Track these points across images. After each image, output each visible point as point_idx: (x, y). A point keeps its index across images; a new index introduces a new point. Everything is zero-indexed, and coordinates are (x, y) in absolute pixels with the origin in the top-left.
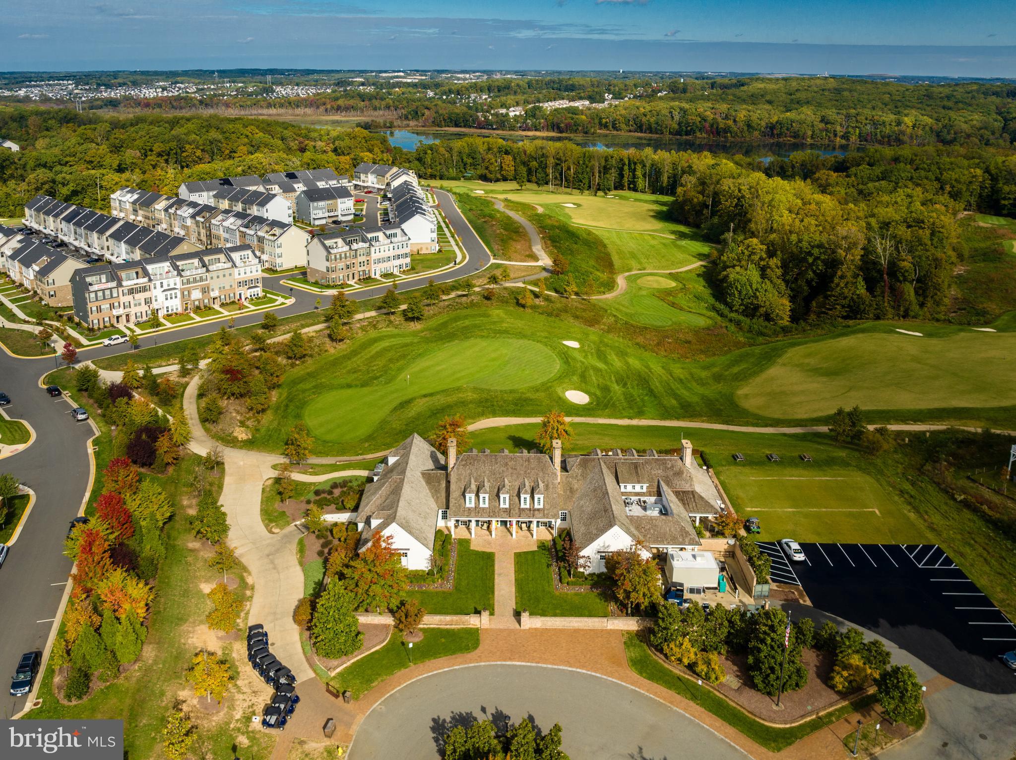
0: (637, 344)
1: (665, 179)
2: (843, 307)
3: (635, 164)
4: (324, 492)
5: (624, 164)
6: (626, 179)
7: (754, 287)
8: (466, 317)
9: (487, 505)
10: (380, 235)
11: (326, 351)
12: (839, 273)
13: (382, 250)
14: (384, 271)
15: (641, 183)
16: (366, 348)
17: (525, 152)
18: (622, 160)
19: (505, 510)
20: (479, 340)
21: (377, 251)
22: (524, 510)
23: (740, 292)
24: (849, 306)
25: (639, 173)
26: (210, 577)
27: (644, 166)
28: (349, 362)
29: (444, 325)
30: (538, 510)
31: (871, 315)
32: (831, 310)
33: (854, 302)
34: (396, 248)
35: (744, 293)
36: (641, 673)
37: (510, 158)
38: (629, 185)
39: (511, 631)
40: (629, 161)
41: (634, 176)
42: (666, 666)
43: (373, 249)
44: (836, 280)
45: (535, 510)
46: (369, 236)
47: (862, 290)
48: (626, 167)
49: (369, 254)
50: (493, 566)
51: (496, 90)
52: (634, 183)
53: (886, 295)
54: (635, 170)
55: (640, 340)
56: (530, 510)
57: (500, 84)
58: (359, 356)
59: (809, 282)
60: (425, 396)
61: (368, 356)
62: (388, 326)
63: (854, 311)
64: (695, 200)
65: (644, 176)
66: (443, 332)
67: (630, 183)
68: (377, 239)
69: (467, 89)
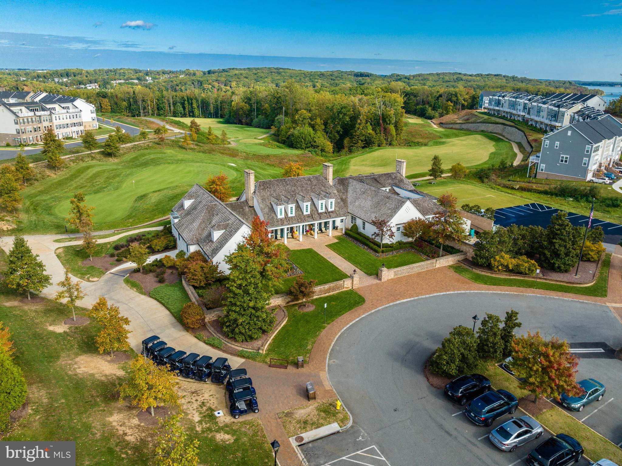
0: (268, 164)
1: (211, 107)
2: (362, 141)
3: (192, 100)
4: (122, 246)
5: (185, 100)
6: (187, 110)
7: (312, 136)
8: (149, 154)
9: (294, 215)
10: (56, 106)
11: (48, 176)
12: (359, 121)
13: (61, 118)
14: (66, 136)
15: (196, 112)
16: (82, 173)
17: (117, 96)
18: (183, 98)
19: (308, 216)
20: (167, 165)
21: (58, 118)
22: (321, 213)
23: (305, 140)
24: (366, 140)
25: (195, 105)
26: (54, 321)
27: (197, 101)
28: (73, 182)
29: (136, 158)
30: (332, 212)
31: (376, 145)
32: (356, 144)
33: (368, 137)
34: (72, 117)
35: (307, 140)
36: (486, 283)
37: (107, 100)
38: (189, 113)
39: (377, 285)
40: (188, 98)
41: (192, 107)
42: (494, 276)
43: (53, 116)
44: (357, 126)
45: (329, 212)
46: (48, 106)
47: (370, 131)
48: (186, 102)
49: (51, 120)
50: (318, 254)
51: (72, 75)
52: (193, 112)
53: (382, 132)
54: (192, 104)
55: (268, 162)
56: (326, 213)
57: (74, 71)
58: (79, 178)
59: (338, 132)
60: (156, 192)
61: (87, 177)
62: (92, 160)
63: (368, 144)
64: (245, 107)
65: (198, 107)
66: (137, 162)
67: (190, 112)
68: (54, 109)
69: (51, 75)
